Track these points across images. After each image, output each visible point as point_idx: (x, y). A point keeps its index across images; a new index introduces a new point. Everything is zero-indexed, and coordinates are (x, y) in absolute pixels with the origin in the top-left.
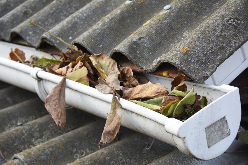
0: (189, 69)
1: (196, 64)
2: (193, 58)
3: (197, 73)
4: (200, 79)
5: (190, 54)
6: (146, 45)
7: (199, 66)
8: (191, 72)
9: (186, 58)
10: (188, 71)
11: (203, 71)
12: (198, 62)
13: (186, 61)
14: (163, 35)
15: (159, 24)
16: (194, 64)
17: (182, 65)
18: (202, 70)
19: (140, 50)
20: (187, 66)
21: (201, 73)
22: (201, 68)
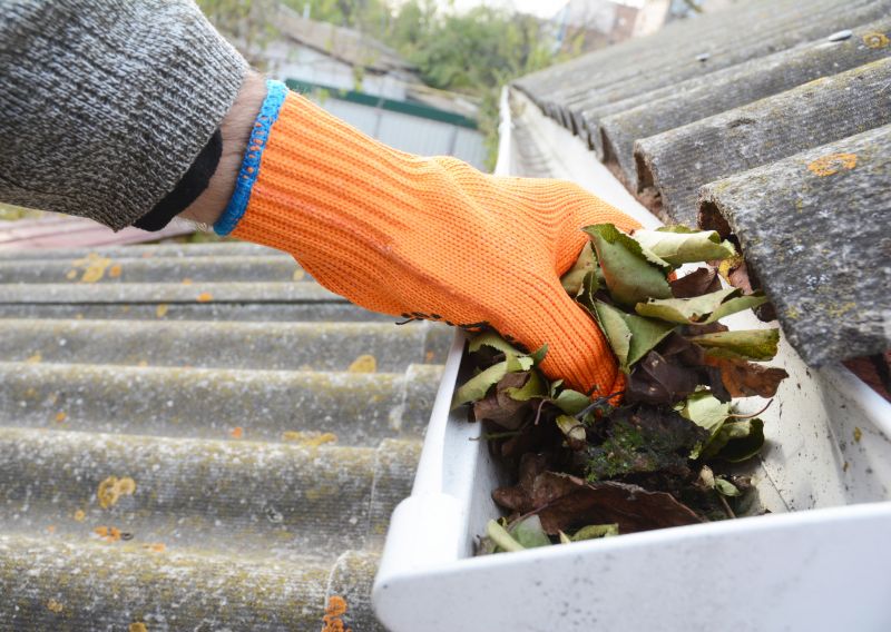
0: (788, 260)
1: (847, 249)
2: (851, 211)
3: (824, 300)
4: (820, 336)
5: (842, 190)
6: (744, 149)
7: (861, 263)
8: (791, 280)
9: (808, 203)
10: (776, 274)
11: (869, 298)
12: (867, 246)
13: (797, 218)
14: (843, 129)
15: (848, 89)
16: (840, 245)
17: (762, 233)
18: (863, 293)
19: (711, 159)
20: (786, 244)
21: (854, 305)
22: (870, 281)
